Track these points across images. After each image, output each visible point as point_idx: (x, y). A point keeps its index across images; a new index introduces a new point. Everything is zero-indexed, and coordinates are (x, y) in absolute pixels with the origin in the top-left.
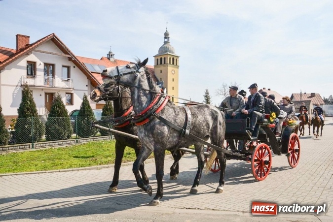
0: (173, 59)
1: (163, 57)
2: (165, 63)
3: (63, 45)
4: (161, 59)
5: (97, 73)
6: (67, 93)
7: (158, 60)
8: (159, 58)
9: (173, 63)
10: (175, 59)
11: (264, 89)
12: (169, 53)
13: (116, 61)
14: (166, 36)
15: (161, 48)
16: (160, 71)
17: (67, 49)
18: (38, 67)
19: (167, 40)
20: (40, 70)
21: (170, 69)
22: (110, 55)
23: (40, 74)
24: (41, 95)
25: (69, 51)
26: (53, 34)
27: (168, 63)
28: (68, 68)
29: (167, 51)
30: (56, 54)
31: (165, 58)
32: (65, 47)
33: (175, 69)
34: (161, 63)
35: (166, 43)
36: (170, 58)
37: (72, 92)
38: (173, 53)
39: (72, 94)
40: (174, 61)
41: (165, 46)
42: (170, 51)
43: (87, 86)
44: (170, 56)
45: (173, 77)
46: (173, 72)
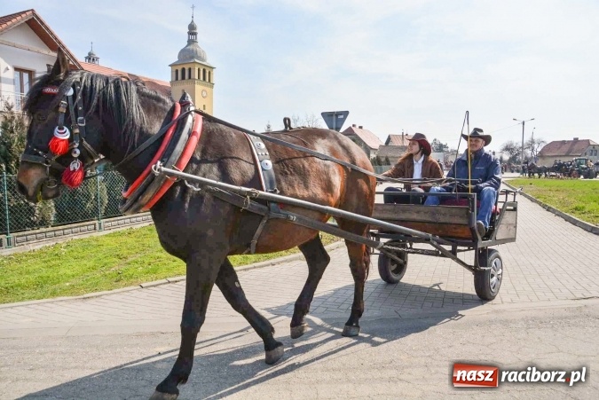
0: (204, 71)
1: (187, 67)
2: (190, 77)
4: (183, 70)
7: (177, 71)
8: (180, 68)
9: (204, 79)
10: (207, 71)
12: (196, 60)
14: (192, 30)
15: (183, 51)
16: (181, 92)
19: (192, 37)
20: (7, 81)
21: (199, 88)
22: (91, 59)
23: (8, 89)
26: (33, 10)
27: (196, 77)
29: (193, 58)
31: (190, 69)
33: (208, 89)
34: (183, 78)
35: (191, 42)
36: (199, 70)
38: (203, 60)
40: (206, 74)
41: (191, 47)
42: (199, 58)
44: (200, 66)
45: (204, 102)
46: (204, 94)
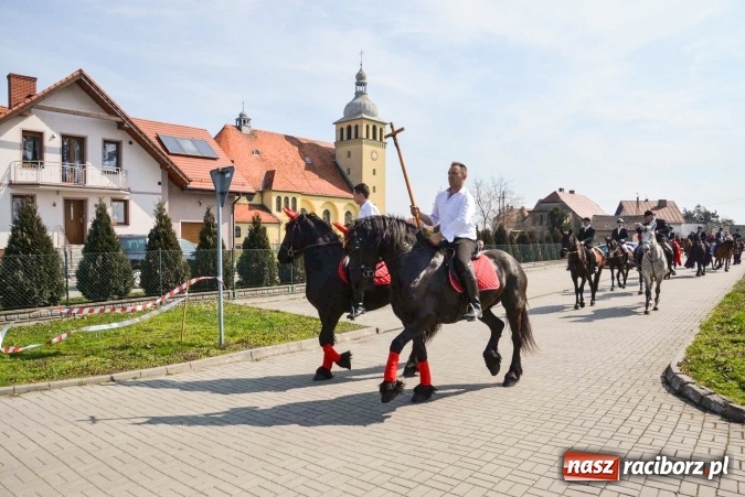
0: (374, 128)
1: (353, 125)
2: (356, 136)
3: (103, 94)
4: (349, 128)
5: (188, 156)
6: (114, 200)
7: (342, 129)
8: (345, 126)
9: (374, 137)
10: (378, 129)
11: (561, 190)
12: (364, 116)
13: (253, 134)
14: (360, 80)
15: (348, 105)
16: (346, 155)
17: (112, 104)
18: (47, 143)
19: (361, 88)
20: (53, 150)
21: (367, 149)
22: (242, 121)
23: (53, 159)
24: (54, 205)
25: (117, 108)
26: (80, 70)
27: (364, 136)
28: (118, 144)
29: (360, 113)
30: (87, 115)
31: (357, 127)
32: (108, 99)
33: (379, 150)
34: (349, 137)
35: (358, 94)
36: (367, 126)
37: (126, 198)
38: (373, 115)
39: (126, 203)
40: (377, 132)
41: (358, 100)
42: (367, 113)
43: (159, 183)
44: (368, 123)
45: (375, 165)
46: (375, 156)
